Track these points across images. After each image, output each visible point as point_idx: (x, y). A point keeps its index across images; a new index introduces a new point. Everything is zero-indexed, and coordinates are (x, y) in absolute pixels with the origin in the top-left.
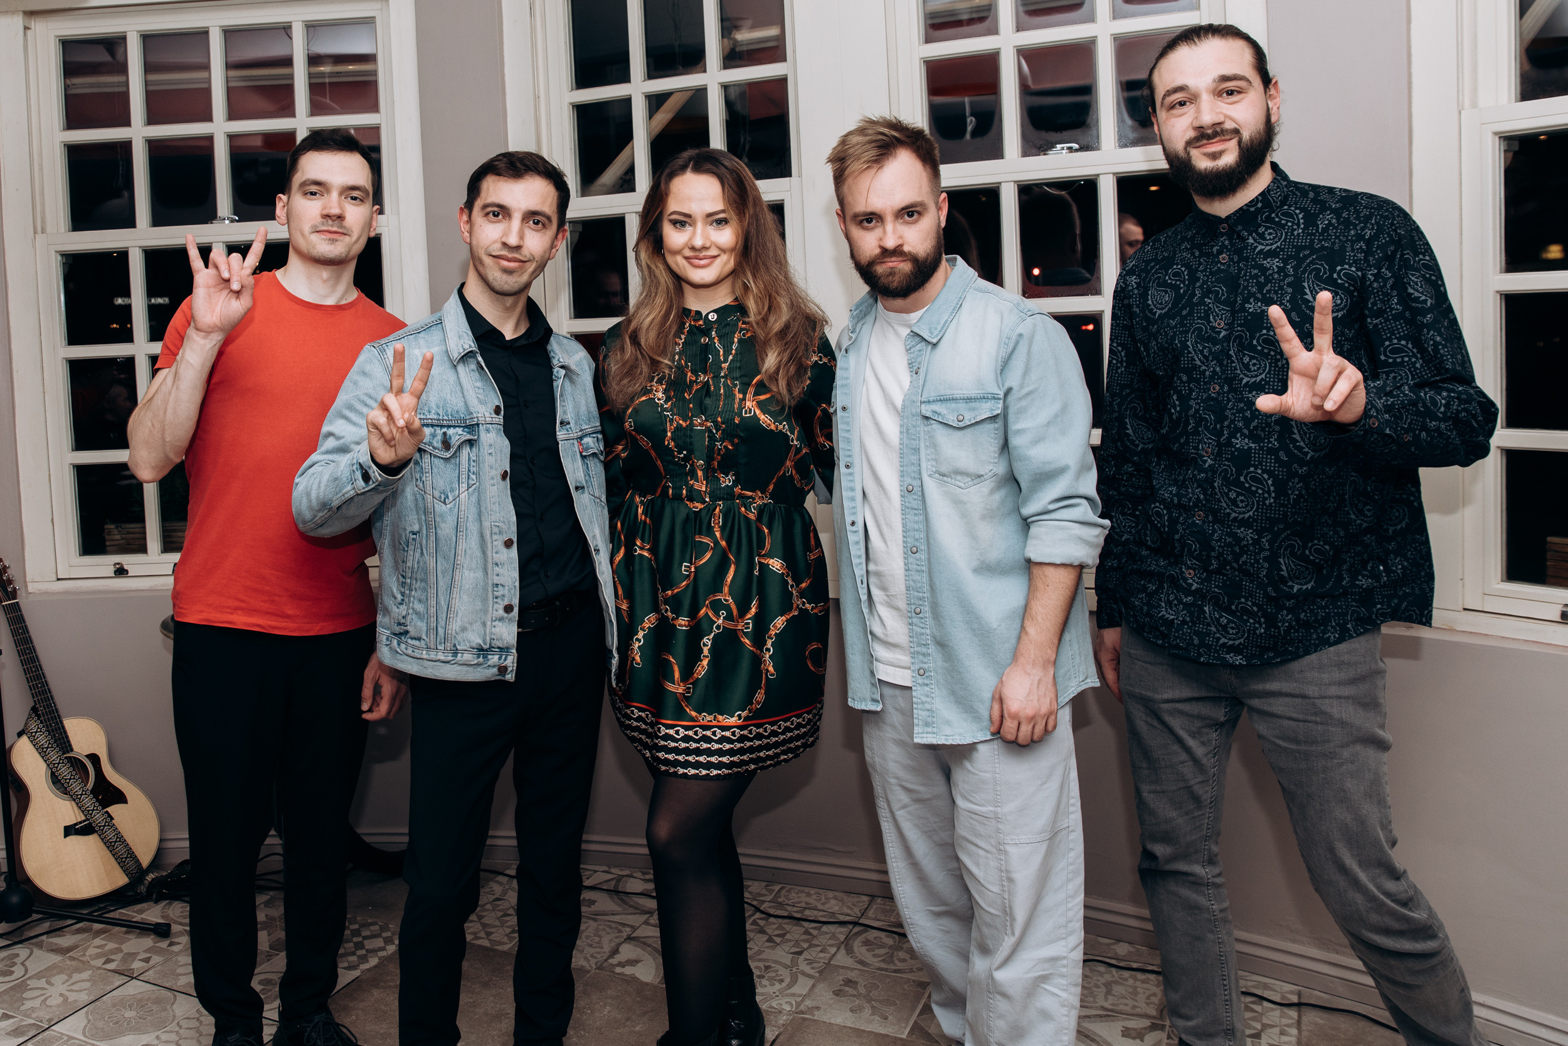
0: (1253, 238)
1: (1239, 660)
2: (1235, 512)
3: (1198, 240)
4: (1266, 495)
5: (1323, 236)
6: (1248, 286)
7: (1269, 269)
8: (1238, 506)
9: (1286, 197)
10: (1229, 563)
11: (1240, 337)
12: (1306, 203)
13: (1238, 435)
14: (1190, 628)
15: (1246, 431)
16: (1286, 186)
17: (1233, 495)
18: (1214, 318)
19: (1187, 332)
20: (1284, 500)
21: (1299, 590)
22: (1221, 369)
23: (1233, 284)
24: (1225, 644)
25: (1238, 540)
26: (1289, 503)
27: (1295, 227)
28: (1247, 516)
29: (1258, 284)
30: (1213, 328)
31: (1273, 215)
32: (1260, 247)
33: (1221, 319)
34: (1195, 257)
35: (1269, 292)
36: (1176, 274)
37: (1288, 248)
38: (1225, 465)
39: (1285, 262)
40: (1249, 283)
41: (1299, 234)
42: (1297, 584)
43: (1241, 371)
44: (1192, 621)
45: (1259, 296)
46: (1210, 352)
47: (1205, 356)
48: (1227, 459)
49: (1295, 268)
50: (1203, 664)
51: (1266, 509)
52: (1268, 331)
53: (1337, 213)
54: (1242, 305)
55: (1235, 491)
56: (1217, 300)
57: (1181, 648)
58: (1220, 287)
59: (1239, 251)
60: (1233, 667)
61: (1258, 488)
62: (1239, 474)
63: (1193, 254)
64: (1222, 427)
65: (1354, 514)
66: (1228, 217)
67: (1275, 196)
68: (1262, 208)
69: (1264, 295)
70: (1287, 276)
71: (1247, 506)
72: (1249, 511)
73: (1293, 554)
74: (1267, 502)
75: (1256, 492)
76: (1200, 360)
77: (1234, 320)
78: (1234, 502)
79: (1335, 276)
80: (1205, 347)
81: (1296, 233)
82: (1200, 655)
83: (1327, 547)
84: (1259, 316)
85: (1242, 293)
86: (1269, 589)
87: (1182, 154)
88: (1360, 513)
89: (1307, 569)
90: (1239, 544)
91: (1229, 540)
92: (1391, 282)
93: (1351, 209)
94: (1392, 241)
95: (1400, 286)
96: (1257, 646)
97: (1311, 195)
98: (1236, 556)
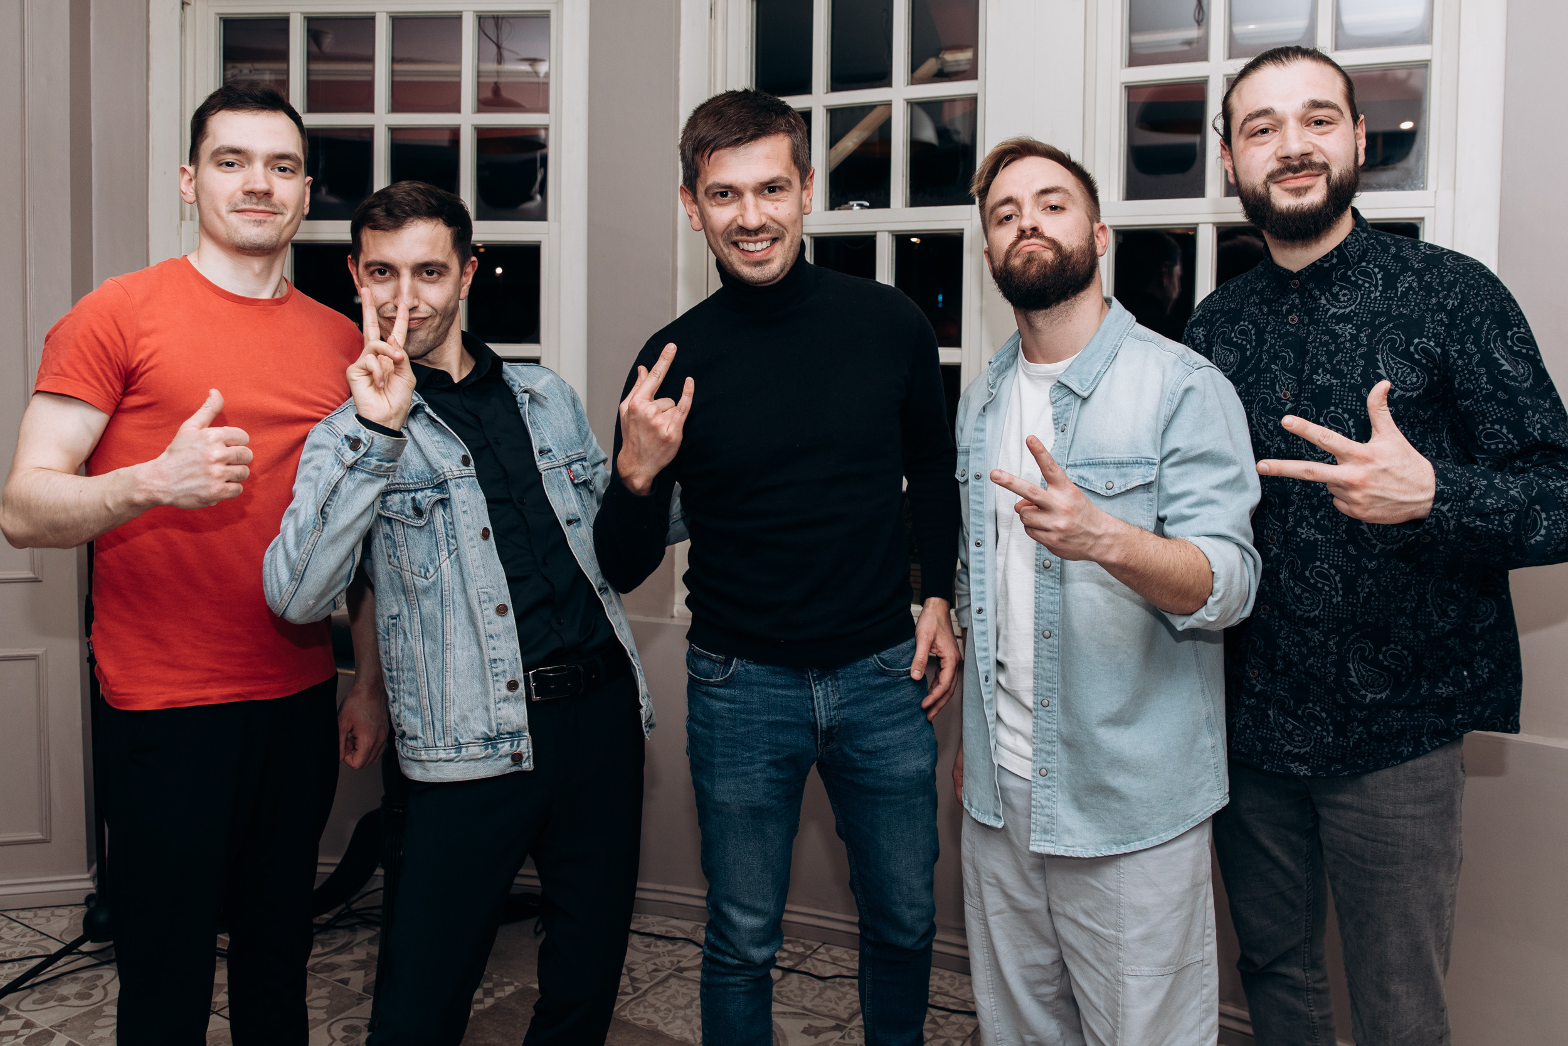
0: (1326, 298)
1: (1304, 770)
2: (1300, 610)
3: (1268, 294)
4: (1333, 593)
5: (1402, 301)
6: (1317, 354)
7: (1341, 336)
8: (1302, 604)
9: (1365, 252)
10: (1296, 664)
11: (1306, 412)
12: (1386, 260)
13: (1304, 524)
14: (1253, 733)
15: (1312, 520)
16: (1365, 238)
17: (1298, 591)
18: (1280, 388)
19: (1252, 402)
20: (1353, 599)
21: (1372, 700)
22: (1286, 446)
23: (1301, 349)
24: (1290, 751)
25: (1304, 641)
26: (1358, 601)
27: (1373, 289)
28: (1312, 615)
29: (1328, 352)
30: (1279, 399)
31: (1350, 273)
32: (1333, 310)
33: (1287, 389)
34: (1263, 314)
35: (1339, 362)
36: (1243, 332)
37: (1363, 313)
38: (1291, 556)
39: (1359, 331)
40: (1318, 351)
41: (1376, 297)
42: (1371, 692)
43: (1307, 451)
44: (1254, 725)
45: (1328, 366)
46: (1275, 425)
47: (1269, 431)
48: (1293, 550)
49: (1370, 337)
50: (1265, 771)
51: (1334, 609)
52: (1336, 408)
53: (1419, 274)
54: (1310, 375)
55: (1301, 587)
56: (1284, 368)
57: (1243, 754)
58: (1287, 352)
59: (1310, 312)
61: (1324, 585)
62: (1305, 567)
63: (1261, 310)
64: (1287, 513)
65: (1437, 615)
66: (1300, 272)
67: (1354, 251)
68: (1339, 264)
69: (1333, 366)
70: (1359, 345)
71: (1312, 604)
72: (1314, 610)
73: (1363, 658)
74: (1334, 600)
75: (1323, 588)
76: (1264, 434)
77: (1300, 392)
78: (1299, 598)
79: (1412, 349)
80: (1269, 421)
81: (1372, 296)
82: (1263, 762)
83: (1405, 652)
84: (1327, 390)
85: (1310, 362)
86: (1338, 696)
87: (1260, 189)
88: (1444, 614)
89: (1381, 676)
90: (1305, 645)
91: (1297, 639)
92: (1477, 358)
93: (1435, 271)
94: (1477, 312)
95: (1489, 362)
96: (1324, 757)
97: (1392, 249)
98: (1304, 658)
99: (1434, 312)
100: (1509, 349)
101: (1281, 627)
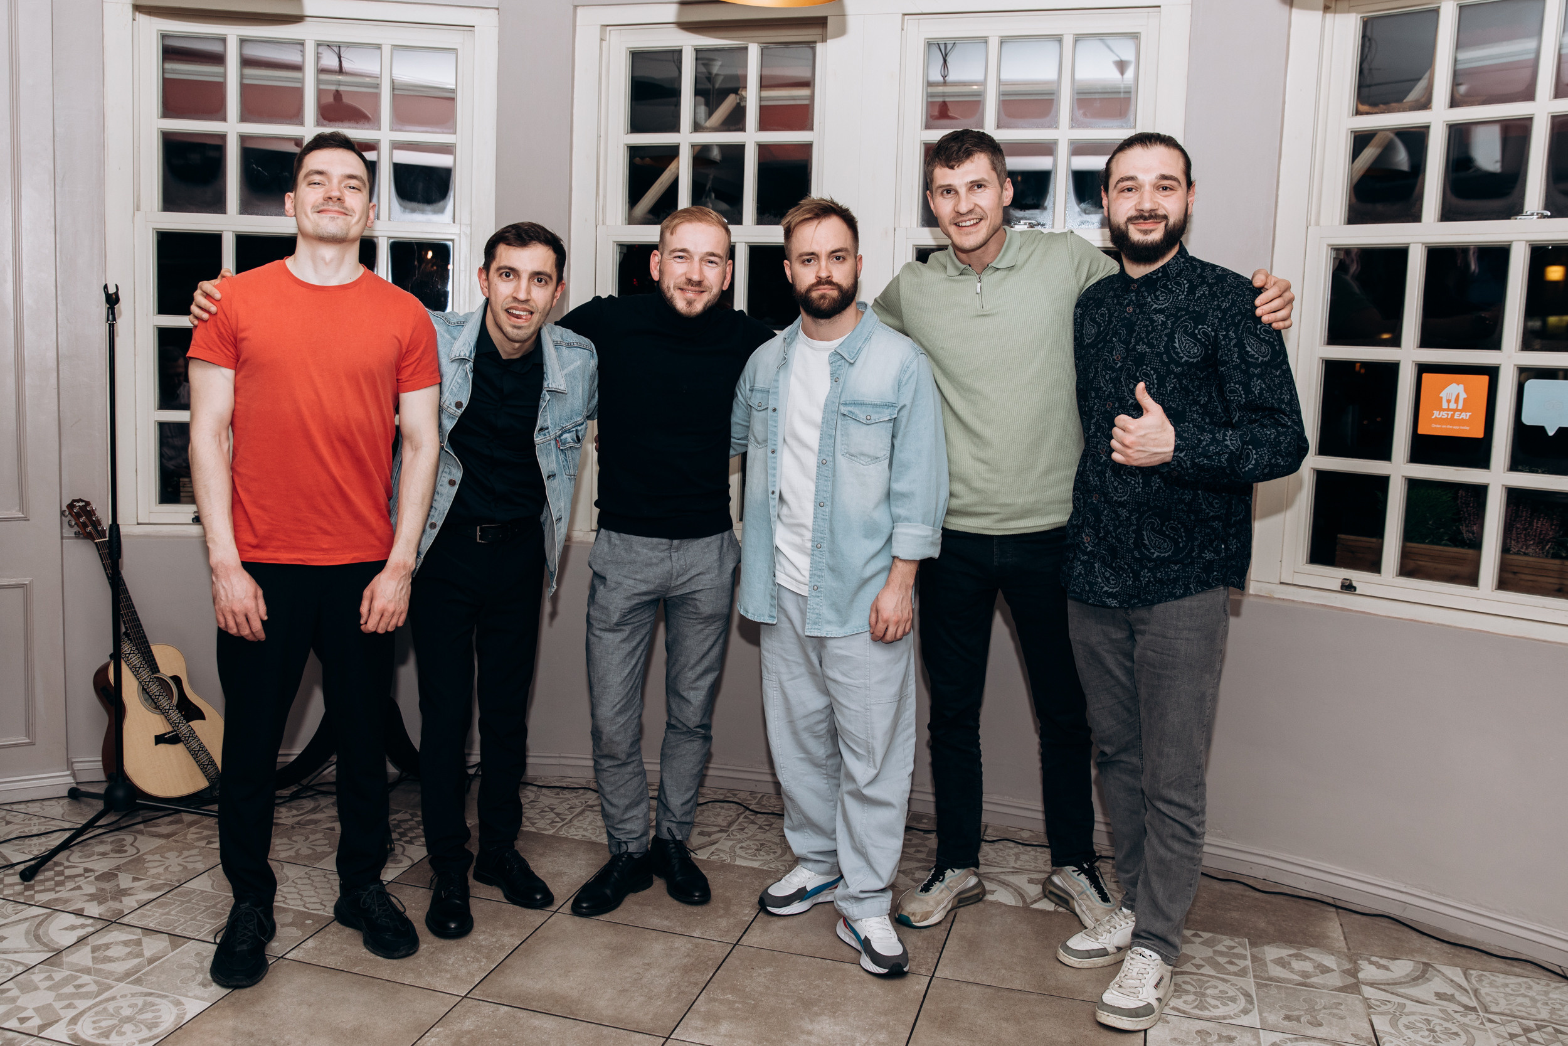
1: (1114, 603)
3: (1119, 292)
4: (1136, 485)
5: (1197, 302)
6: (1140, 332)
7: (1156, 321)
8: (1118, 492)
10: (1110, 533)
11: (1129, 369)
12: (1193, 277)
14: (1083, 578)
16: (1183, 262)
17: (1116, 484)
18: (1116, 352)
19: (1098, 361)
20: (1148, 490)
21: (1158, 556)
22: (1115, 389)
23: (1131, 328)
24: (1106, 591)
25: (1118, 516)
26: (1151, 492)
28: (1122, 499)
29: (1147, 331)
30: (1114, 360)
31: (1168, 282)
32: (1155, 306)
33: (1120, 354)
35: (1152, 338)
36: (1102, 315)
37: (1172, 309)
39: (1167, 319)
40: (1141, 329)
41: (1181, 299)
42: (1158, 551)
43: (1128, 394)
44: (1085, 573)
45: (1146, 340)
46: (1110, 378)
47: (1107, 379)
49: (1173, 323)
50: (1090, 604)
51: (1136, 495)
52: (1147, 366)
53: (1210, 286)
54: (1135, 346)
55: (1116, 480)
56: (1119, 340)
57: (1077, 593)
59: (1141, 306)
60: (1109, 607)
61: (1131, 479)
63: (1113, 303)
65: (1205, 505)
66: (1137, 280)
67: (1173, 271)
68: (1162, 277)
69: (1149, 340)
70: (1166, 328)
71: (1123, 492)
72: (1124, 496)
73: (1153, 529)
74: (1137, 490)
75: (1130, 482)
76: (1103, 382)
77: (1127, 356)
78: (1116, 489)
79: (1196, 331)
80: (1107, 374)
81: (1179, 298)
82: (1089, 598)
83: (1182, 527)
84: (1143, 355)
85: (1136, 337)
86: (1136, 552)
87: (1123, 227)
88: (1210, 505)
89: (1165, 541)
90: (1118, 519)
91: (1113, 516)
92: (1235, 341)
93: (1220, 285)
94: (1240, 313)
95: (1241, 345)
96: (1127, 594)
97: (1199, 271)
98: (1116, 528)
99: (1214, 310)
100: (1257, 336)
101: (1105, 509)
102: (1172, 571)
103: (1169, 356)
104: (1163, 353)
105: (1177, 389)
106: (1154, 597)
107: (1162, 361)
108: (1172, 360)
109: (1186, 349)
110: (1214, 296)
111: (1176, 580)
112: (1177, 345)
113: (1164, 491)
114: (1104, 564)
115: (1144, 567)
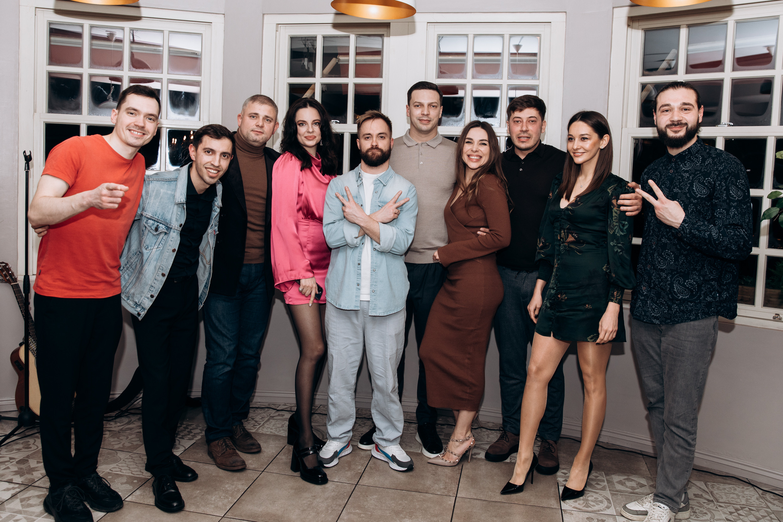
1: (657, 322)
3: (665, 164)
4: (671, 261)
5: (706, 167)
7: (684, 176)
8: (661, 264)
9: (699, 150)
10: (657, 285)
12: (705, 154)
13: (663, 237)
14: (641, 308)
15: (666, 236)
16: (700, 146)
17: (659, 260)
21: (682, 298)
23: (671, 180)
24: (653, 315)
25: (661, 276)
28: (663, 268)
32: (684, 168)
35: (682, 185)
36: (656, 175)
38: (658, 248)
39: (690, 175)
41: (698, 165)
42: (681, 295)
44: (642, 306)
45: (678, 186)
48: (659, 246)
49: (693, 178)
50: (645, 322)
51: (670, 266)
53: (713, 159)
54: (673, 189)
55: (661, 258)
56: (666, 187)
57: (638, 316)
59: (677, 169)
60: (655, 324)
62: (662, 252)
63: (662, 168)
64: (659, 234)
65: (708, 272)
66: (675, 156)
67: (694, 150)
68: (688, 154)
69: (680, 186)
70: (689, 180)
71: (664, 264)
72: (664, 266)
73: (679, 283)
74: (671, 263)
75: (667, 259)
77: (669, 195)
78: (659, 262)
79: (705, 181)
82: (644, 319)
83: (695, 283)
84: (676, 194)
85: (673, 185)
86: (670, 296)
87: (664, 130)
88: (711, 272)
89: (686, 290)
90: (660, 278)
91: (658, 276)
92: (724, 187)
93: (719, 158)
94: (728, 173)
95: (727, 190)
96: (664, 317)
97: (708, 150)
98: (660, 282)
99: (715, 171)
100: (737, 186)
101: (653, 273)
102: (689, 306)
103: (690, 194)
104: (688, 193)
105: (694, 211)
106: (679, 319)
107: (686, 197)
108: (692, 196)
109: (700, 191)
110: (715, 164)
111: (691, 311)
112: (694, 189)
113: (685, 264)
114: (653, 301)
115: (674, 303)
